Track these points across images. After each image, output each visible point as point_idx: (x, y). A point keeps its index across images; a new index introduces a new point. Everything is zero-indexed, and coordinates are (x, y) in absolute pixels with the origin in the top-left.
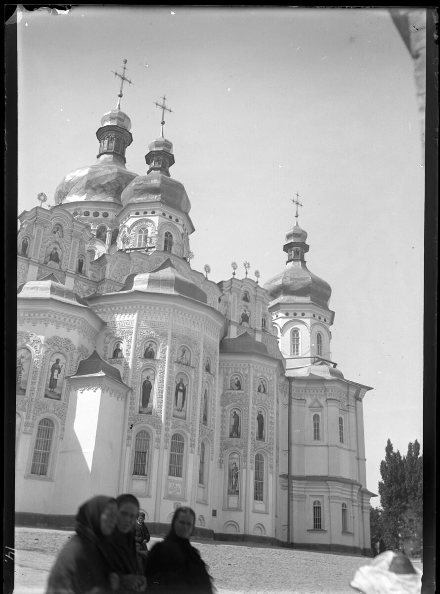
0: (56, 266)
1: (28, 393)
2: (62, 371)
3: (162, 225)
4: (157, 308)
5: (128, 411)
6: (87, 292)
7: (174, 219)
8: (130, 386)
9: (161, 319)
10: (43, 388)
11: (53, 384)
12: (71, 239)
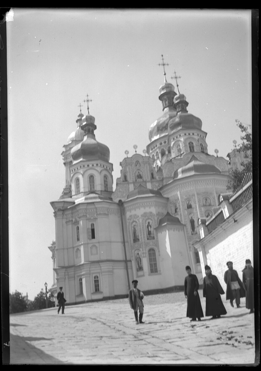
0: (141, 180)
1: (140, 240)
2: (152, 227)
3: (185, 140)
4: (187, 184)
5: (186, 235)
6: (159, 186)
7: (191, 134)
8: (184, 223)
9: (190, 188)
10: (146, 236)
11: (149, 233)
12: (144, 166)
